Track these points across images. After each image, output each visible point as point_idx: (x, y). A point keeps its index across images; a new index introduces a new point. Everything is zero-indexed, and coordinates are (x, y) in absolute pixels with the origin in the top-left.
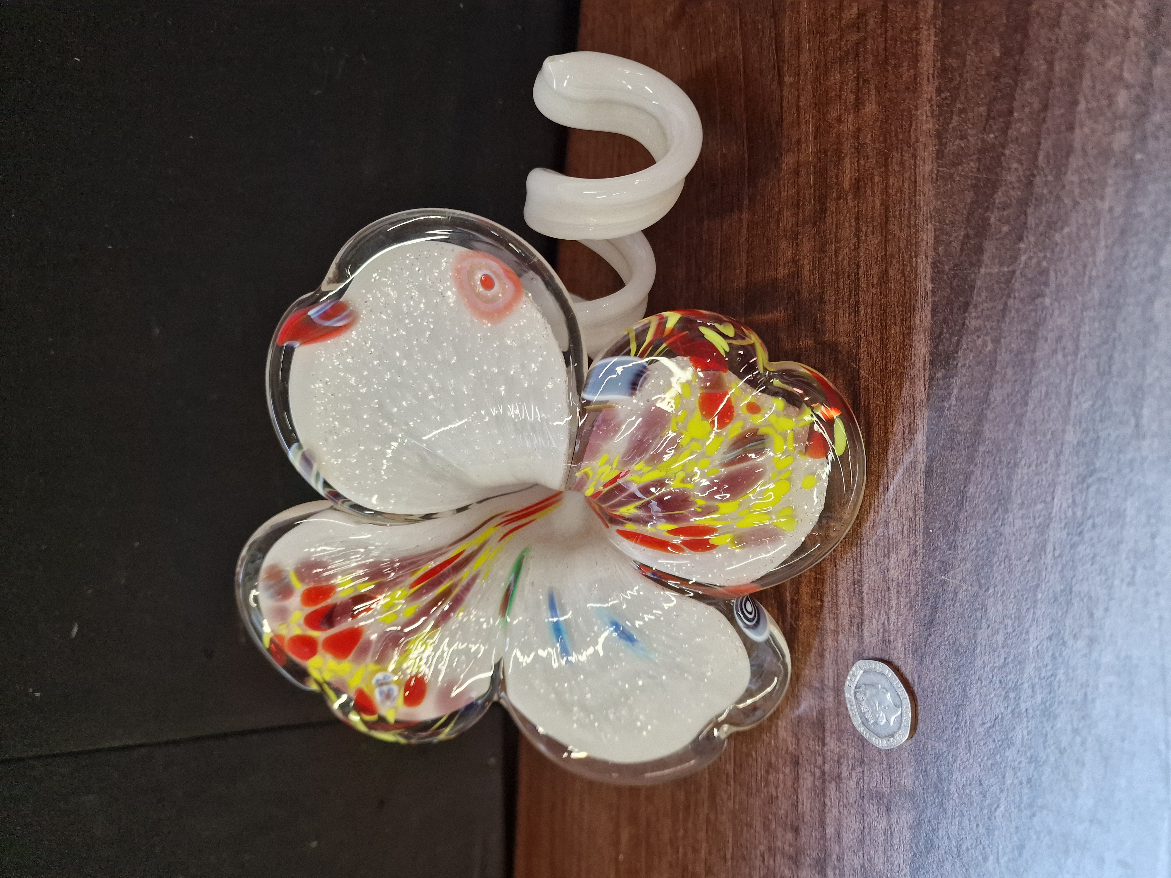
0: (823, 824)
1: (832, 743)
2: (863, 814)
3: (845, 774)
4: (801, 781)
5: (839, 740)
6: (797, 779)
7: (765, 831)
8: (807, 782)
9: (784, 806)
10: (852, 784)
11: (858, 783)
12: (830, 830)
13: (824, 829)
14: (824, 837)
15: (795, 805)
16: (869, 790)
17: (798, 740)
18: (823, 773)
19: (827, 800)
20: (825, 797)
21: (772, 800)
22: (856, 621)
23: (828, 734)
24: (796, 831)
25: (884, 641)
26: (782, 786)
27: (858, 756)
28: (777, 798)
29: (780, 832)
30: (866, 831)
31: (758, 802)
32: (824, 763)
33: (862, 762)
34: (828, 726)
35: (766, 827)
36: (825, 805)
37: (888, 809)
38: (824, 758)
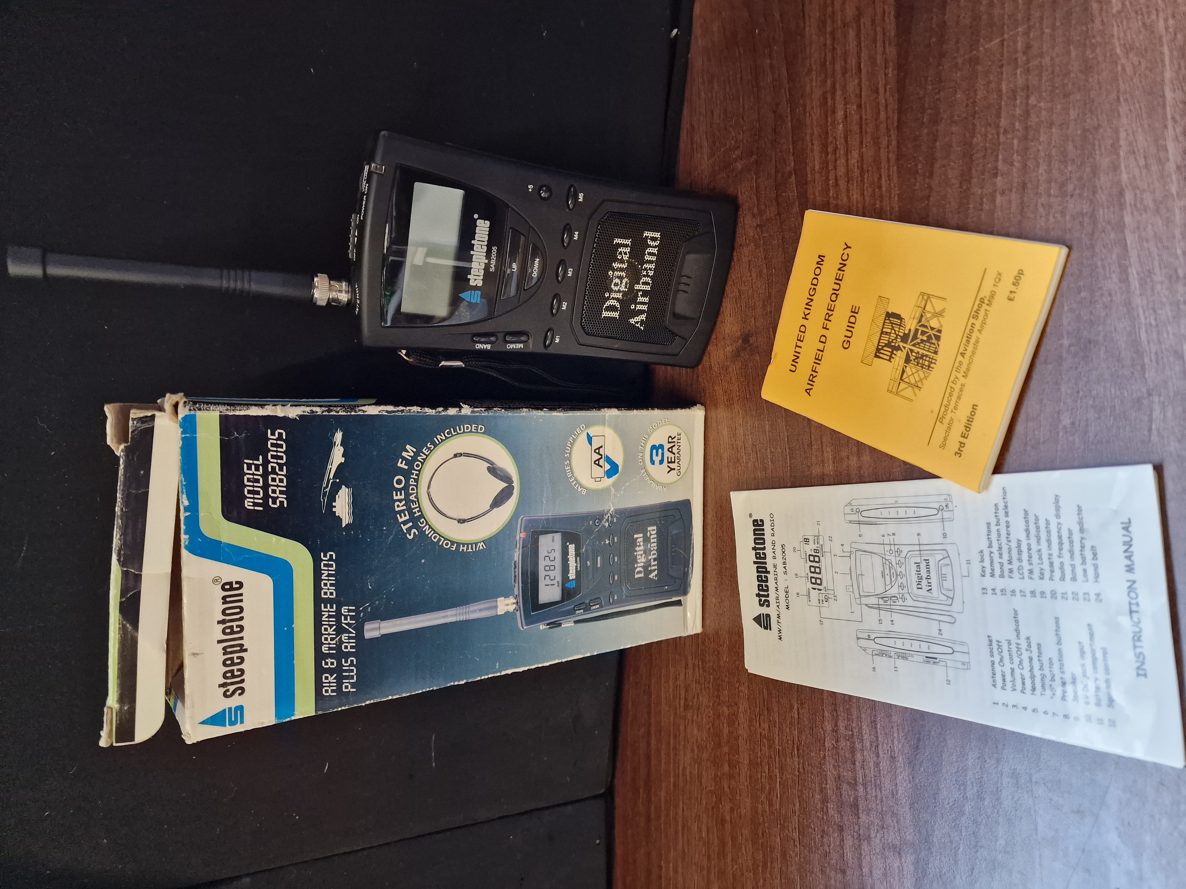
0: (861, 867)
1: (863, 817)
2: (885, 858)
3: (873, 835)
4: (845, 841)
5: (868, 814)
6: (842, 840)
7: (822, 874)
8: (849, 842)
9: (835, 856)
10: (878, 841)
11: (881, 840)
12: (865, 870)
13: (862, 869)
14: (862, 875)
15: (842, 856)
16: (888, 844)
17: (842, 816)
18: (860, 835)
19: (862, 852)
20: (861, 849)
21: (826, 854)
22: (874, 744)
23: (860, 811)
24: (844, 872)
25: (892, 757)
26: (832, 845)
27: (880, 824)
28: (830, 853)
29: (832, 874)
30: (888, 868)
31: (817, 856)
32: (859, 829)
33: (883, 827)
34: (860, 807)
35: (823, 872)
36: (861, 855)
37: (900, 854)
38: (859, 827)
